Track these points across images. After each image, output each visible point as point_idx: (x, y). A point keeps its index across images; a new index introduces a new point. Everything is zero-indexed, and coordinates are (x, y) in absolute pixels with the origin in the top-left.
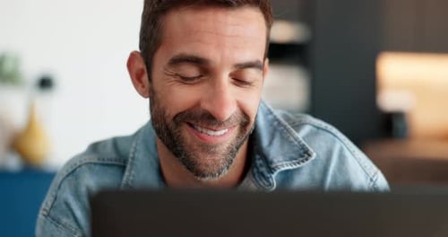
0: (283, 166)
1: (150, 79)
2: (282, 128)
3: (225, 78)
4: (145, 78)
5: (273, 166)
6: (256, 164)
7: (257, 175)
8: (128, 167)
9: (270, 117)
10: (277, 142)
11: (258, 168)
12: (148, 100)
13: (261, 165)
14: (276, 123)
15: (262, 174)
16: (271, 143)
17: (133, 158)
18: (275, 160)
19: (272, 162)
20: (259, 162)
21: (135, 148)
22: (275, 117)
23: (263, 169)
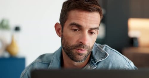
0: (99, 60)
1: (62, 32)
2: (99, 49)
3: (86, 31)
4: (60, 31)
5: (96, 60)
6: (91, 60)
7: (91, 63)
8: (51, 64)
9: (96, 47)
10: (97, 53)
11: (91, 61)
12: (61, 38)
13: (92, 60)
14: (97, 48)
15: (92, 63)
16: (95, 54)
17: (53, 61)
18: (96, 59)
19: (95, 59)
20: (92, 59)
21: (54, 58)
22: (97, 46)
23: (93, 62)
